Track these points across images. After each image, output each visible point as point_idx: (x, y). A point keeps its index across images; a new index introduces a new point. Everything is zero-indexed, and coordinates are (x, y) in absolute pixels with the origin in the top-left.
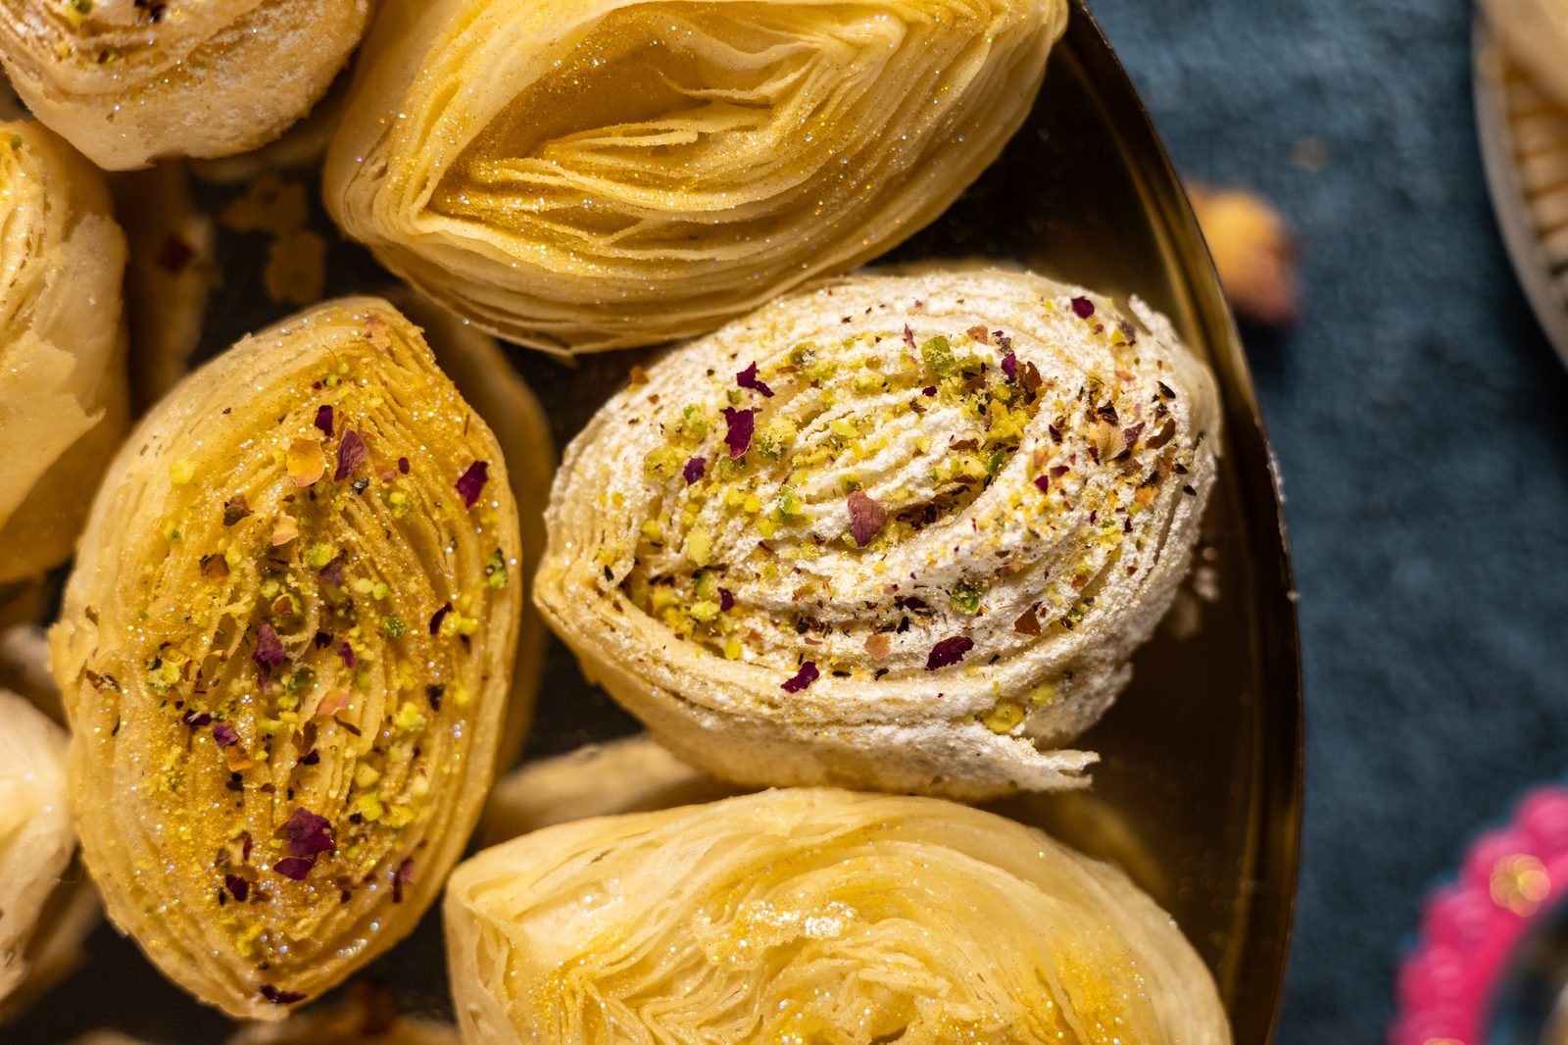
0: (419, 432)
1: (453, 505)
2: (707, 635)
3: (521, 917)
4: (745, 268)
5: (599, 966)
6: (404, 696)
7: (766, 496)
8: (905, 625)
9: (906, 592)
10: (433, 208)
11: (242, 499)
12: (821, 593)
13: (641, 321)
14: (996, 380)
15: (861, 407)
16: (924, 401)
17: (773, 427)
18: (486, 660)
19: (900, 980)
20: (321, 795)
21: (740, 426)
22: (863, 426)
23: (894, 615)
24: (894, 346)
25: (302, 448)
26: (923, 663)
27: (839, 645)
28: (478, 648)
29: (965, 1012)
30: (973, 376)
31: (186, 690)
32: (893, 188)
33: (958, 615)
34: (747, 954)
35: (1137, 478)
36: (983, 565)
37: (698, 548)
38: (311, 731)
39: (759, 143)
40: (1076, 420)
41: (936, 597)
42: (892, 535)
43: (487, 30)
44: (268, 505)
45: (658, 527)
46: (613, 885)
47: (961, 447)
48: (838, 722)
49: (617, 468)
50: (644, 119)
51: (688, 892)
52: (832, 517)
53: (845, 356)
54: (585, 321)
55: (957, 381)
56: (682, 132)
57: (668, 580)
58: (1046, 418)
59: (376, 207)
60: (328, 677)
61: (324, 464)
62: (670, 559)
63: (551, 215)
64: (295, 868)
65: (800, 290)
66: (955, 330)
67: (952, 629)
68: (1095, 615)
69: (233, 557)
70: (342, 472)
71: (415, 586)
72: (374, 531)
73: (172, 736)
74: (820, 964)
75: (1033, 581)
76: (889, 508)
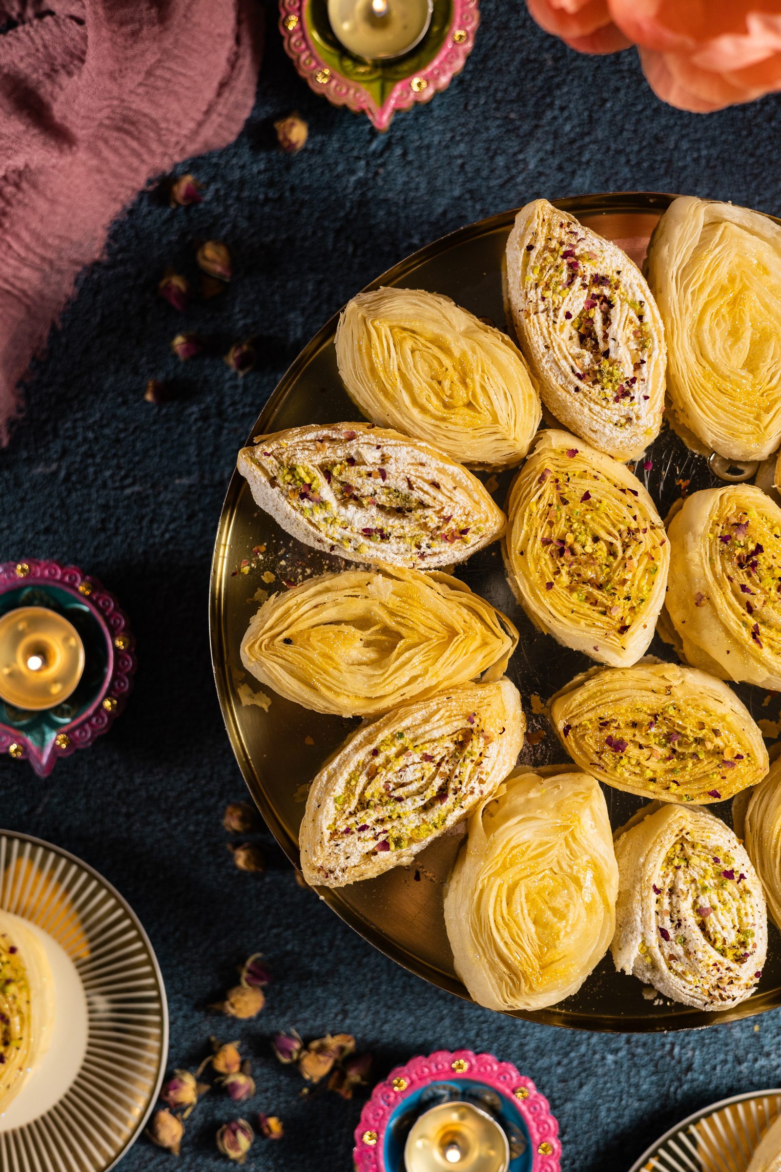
0: (733, 782)
1: (710, 789)
2: (669, 861)
4: (772, 876)
5: (577, 831)
6: (654, 772)
7: (710, 882)
8: (672, 921)
9: (683, 923)
11: (720, 736)
12: (682, 897)
13: (756, 844)
14: (742, 951)
15: (734, 911)
16: (736, 929)
17: (730, 885)
18: (660, 793)
19: (572, 917)
20: (632, 750)
21: (729, 875)
22: (729, 911)
23: (675, 917)
24: (751, 920)
25: (732, 751)
26: (662, 926)
27: (666, 900)
28: (664, 792)
29: (562, 934)
30: (743, 944)
31: (666, 715)
33: (677, 937)
34: (578, 872)
35: (712, 990)
36: (691, 946)
37: (694, 861)
38: (647, 747)
40: (731, 974)
41: (681, 931)
42: (699, 919)
44: (718, 741)
45: (699, 848)
47: (724, 941)
48: (642, 900)
49: (717, 837)
51: (596, 854)
52: (704, 901)
53: (748, 906)
54: (757, 827)
55: (742, 940)
57: (683, 849)
58: (733, 966)
60: (663, 752)
61: (728, 757)
62: (689, 851)
64: (609, 741)
65: (764, 890)
66: (755, 939)
67: (672, 936)
68: (673, 976)
69: (704, 731)
70: (724, 762)
71: (687, 777)
72: (706, 768)
73: (652, 709)
74: (574, 893)
75: (685, 960)
76: (707, 919)
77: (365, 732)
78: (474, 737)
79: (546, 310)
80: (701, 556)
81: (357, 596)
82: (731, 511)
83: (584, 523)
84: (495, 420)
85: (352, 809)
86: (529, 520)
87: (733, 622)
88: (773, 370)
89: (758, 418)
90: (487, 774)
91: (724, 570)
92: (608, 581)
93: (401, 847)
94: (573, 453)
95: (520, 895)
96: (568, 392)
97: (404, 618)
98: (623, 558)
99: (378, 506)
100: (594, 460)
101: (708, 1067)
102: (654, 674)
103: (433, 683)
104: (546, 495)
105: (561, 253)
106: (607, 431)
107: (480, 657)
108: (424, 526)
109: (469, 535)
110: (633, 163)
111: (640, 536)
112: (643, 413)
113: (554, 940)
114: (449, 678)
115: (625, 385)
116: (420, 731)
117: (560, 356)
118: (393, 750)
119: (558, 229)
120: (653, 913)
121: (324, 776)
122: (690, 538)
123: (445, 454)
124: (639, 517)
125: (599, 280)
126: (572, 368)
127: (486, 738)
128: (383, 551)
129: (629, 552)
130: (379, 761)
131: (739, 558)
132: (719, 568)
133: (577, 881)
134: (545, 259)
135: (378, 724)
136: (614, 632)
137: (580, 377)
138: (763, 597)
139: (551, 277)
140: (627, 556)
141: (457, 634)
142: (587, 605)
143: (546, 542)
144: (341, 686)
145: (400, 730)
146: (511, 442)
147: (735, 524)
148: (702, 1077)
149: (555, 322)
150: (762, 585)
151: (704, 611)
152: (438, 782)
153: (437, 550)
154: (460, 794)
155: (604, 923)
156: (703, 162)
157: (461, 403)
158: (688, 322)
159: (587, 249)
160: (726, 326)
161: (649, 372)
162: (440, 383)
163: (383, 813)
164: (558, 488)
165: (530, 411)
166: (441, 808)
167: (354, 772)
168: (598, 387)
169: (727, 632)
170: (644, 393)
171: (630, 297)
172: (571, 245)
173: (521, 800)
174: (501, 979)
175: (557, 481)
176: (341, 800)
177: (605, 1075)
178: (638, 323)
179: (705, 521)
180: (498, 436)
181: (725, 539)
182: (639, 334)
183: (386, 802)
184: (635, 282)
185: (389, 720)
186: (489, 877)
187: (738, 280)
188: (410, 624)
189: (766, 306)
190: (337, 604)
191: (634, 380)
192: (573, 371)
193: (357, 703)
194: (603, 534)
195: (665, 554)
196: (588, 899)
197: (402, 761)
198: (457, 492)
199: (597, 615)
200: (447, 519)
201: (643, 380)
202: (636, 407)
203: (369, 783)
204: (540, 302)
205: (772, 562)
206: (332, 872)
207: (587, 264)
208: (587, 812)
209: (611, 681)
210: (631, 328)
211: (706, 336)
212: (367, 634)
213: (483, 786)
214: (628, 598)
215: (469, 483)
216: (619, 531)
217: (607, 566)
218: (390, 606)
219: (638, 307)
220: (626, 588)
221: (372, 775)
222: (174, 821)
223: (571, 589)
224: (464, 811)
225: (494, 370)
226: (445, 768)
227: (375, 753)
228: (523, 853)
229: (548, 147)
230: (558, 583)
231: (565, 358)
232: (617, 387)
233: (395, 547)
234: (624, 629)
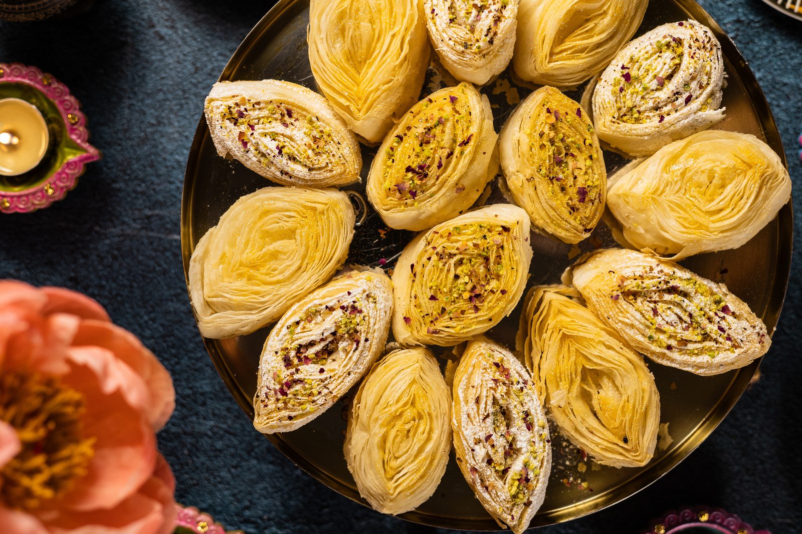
0: (565, 106)
1: (577, 117)
2: (637, 120)
3: (631, 189)
4: (611, 48)
5: (651, 190)
6: (585, 160)
7: (638, 87)
8: (677, 99)
9: (675, 92)
10: (549, 62)
11: (542, 131)
12: (658, 100)
13: (595, 68)
14: (673, 44)
15: (649, 62)
16: (660, 55)
17: (634, 73)
18: (596, 148)
19: (709, 166)
20: (581, 182)
21: (627, 77)
22: (651, 65)
23: (674, 98)
24: (649, 48)
25: (547, 117)
26: (684, 104)
27: (665, 109)
28: (594, 146)
29: (724, 166)
30: (668, 45)
31: (548, 173)
32: (633, 19)
33: (686, 91)
34: (677, 176)
35: (708, 50)
36: (688, 79)
37: (629, 104)
38: (573, 174)
39: (607, 20)
40: (692, 43)
41: (681, 90)
42: (666, 82)
43: (546, 22)
44: (546, 130)
45: (619, 105)
46: (643, 178)
47: (673, 59)
48: (673, 125)
49: (606, 97)
50: (581, 26)
51: (659, 171)
52: (654, 84)
53: (641, 54)
54: (584, 74)
55: (666, 47)
56: (591, 25)
57: (625, 115)
58: (686, 45)
59: (537, 67)
60: (571, 161)
61: (553, 119)
62: (624, 110)
63: (571, 53)
64: (582, 200)
65: (622, 48)
66: (660, 39)
67: (687, 94)
68: (712, 80)
69: (545, 143)
70: (557, 119)
71: (578, 137)
72: (567, 128)
73: (548, 183)
74: (692, 172)
75: (698, 78)
76: (664, 77)
77: (659, 361)
78: (626, 290)
79: (325, 387)
80: (432, 204)
81: (572, 411)
82: (394, 199)
83: (450, 291)
84: (414, 382)
85: (712, 343)
86: (468, 327)
87: (464, 161)
88: (286, 219)
89: (322, 213)
90: (644, 268)
91: (434, 185)
92: (480, 255)
93: (720, 299)
94: (407, 320)
95: (712, 206)
96: (371, 345)
97: (571, 373)
98: (461, 253)
99: (508, 429)
100: (404, 303)
101: (732, 10)
102: (522, 193)
103: (604, 333)
104: (446, 324)
105: (285, 397)
106: (382, 306)
107: (571, 311)
108: (508, 393)
109: (497, 360)
110: (176, 360)
111: (439, 249)
112: (360, 290)
113: (730, 169)
114: (594, 324)
115: (348, 312)
116: (642, 327)
117: (351, 363)
118: (662, 337)
119: (269, 407)
120: (678, 113)
121: (700, 372)
122: (423, 216)
123: (453, 404)
124: (427, 256)
125: (288, 362)
126: (355, 351)
127: (623, 282)
128: (536, 410)
129: (454, 251)
130: (673, 343)
131: (421, 180)
132: (434, 189)
133: (683, 174)
134: (293, 405)
135: (649, 355)
136: (511, 234)
137: (358, 342)
138: (440, 151)
139: (303, 395)
140: (458, 252)
141: (563, 333)
142: (503, 261)
143: (477, 309)
144: (638, 392)
145: (647, 340)
146: (421, 363)
147: (400, 192)
148: (740, 10)
149: (330, 377)
150: (432, 156)
151: (466, 182)
152: (667, 297)
153: (517, 375)
154: (667, 278)
155: (699, 141)
156: (152, 315)
157: (415, 411)
158: (283, 290)
159: (273, 381)
160: (273, 264)
161: (331, 300)
162: (409, 431)
163: (704, 321)
164: (436, 319)
165: (394, 362)
166: (682, 286)
167: (689, 354)
168: (358, 328)
169: (472, 162)
170: (347, 296)
171: (288, 337)
172: (276, 393)
173: (648, 236)
174: (770, 188)
175: (432, 322)
176: (711, 354)
177: (770, 73)
178: (302, 323)
179: (407, 213)
180: (422, 374)
181: (414, 194)
182: (309, 318)
183: (697, 323)
184: (276, 338)
185: (642, 349)
186: (711, 232)
187: (240, 271)
188: (573, 367)
189: (247, 244)
190: (584, 420)
191: (342, 308)
192: (356, 349)
193: (642, 375)
194: (451, 276)
195: (442, 228)
196: (691, 161)
197: (666, 328)
198: (475, 384)
199: (506, 252)
200: (496, 381)
201: (339, 301)
202: (358, 296)
203: (691, 341)
204: (323, 394)
205: (413, 157)
206: (759, 334)
207: (282, 376)
208: (634, 190)
209: (542, 218)
210: (308, 326)
211: (287, 274)
212: (593, 390)
213: (654, 266)
214: (485, 237)
215: (464, 378)
216: (444, 265)
217: (470, 261)
218: (567, 386)
219: (292, 328)
220: (479, 242)
221: (684, 342)
222: (750, 432)
223: (498, 277)
224: (676, 270)
225: (382, 401)
226: (655, 297)
227: (669, 348)
228: (685, 219)
229: (194, 419)
230: (499, 287)
231: (351, 358)
232: (353, 316)
233: (530, 404)
234: (506, 229)
